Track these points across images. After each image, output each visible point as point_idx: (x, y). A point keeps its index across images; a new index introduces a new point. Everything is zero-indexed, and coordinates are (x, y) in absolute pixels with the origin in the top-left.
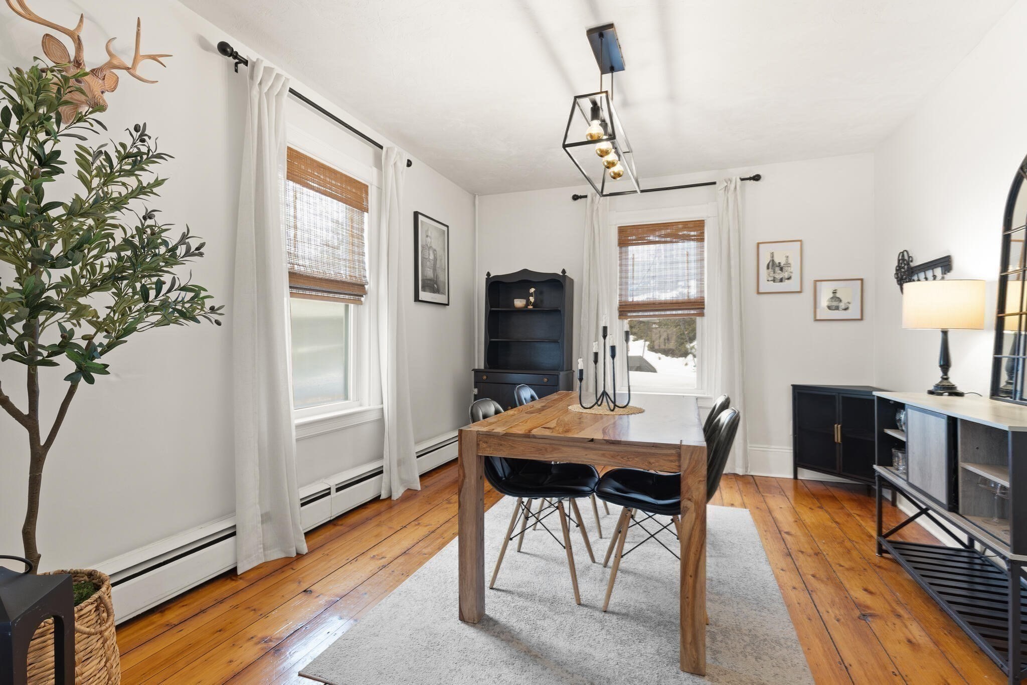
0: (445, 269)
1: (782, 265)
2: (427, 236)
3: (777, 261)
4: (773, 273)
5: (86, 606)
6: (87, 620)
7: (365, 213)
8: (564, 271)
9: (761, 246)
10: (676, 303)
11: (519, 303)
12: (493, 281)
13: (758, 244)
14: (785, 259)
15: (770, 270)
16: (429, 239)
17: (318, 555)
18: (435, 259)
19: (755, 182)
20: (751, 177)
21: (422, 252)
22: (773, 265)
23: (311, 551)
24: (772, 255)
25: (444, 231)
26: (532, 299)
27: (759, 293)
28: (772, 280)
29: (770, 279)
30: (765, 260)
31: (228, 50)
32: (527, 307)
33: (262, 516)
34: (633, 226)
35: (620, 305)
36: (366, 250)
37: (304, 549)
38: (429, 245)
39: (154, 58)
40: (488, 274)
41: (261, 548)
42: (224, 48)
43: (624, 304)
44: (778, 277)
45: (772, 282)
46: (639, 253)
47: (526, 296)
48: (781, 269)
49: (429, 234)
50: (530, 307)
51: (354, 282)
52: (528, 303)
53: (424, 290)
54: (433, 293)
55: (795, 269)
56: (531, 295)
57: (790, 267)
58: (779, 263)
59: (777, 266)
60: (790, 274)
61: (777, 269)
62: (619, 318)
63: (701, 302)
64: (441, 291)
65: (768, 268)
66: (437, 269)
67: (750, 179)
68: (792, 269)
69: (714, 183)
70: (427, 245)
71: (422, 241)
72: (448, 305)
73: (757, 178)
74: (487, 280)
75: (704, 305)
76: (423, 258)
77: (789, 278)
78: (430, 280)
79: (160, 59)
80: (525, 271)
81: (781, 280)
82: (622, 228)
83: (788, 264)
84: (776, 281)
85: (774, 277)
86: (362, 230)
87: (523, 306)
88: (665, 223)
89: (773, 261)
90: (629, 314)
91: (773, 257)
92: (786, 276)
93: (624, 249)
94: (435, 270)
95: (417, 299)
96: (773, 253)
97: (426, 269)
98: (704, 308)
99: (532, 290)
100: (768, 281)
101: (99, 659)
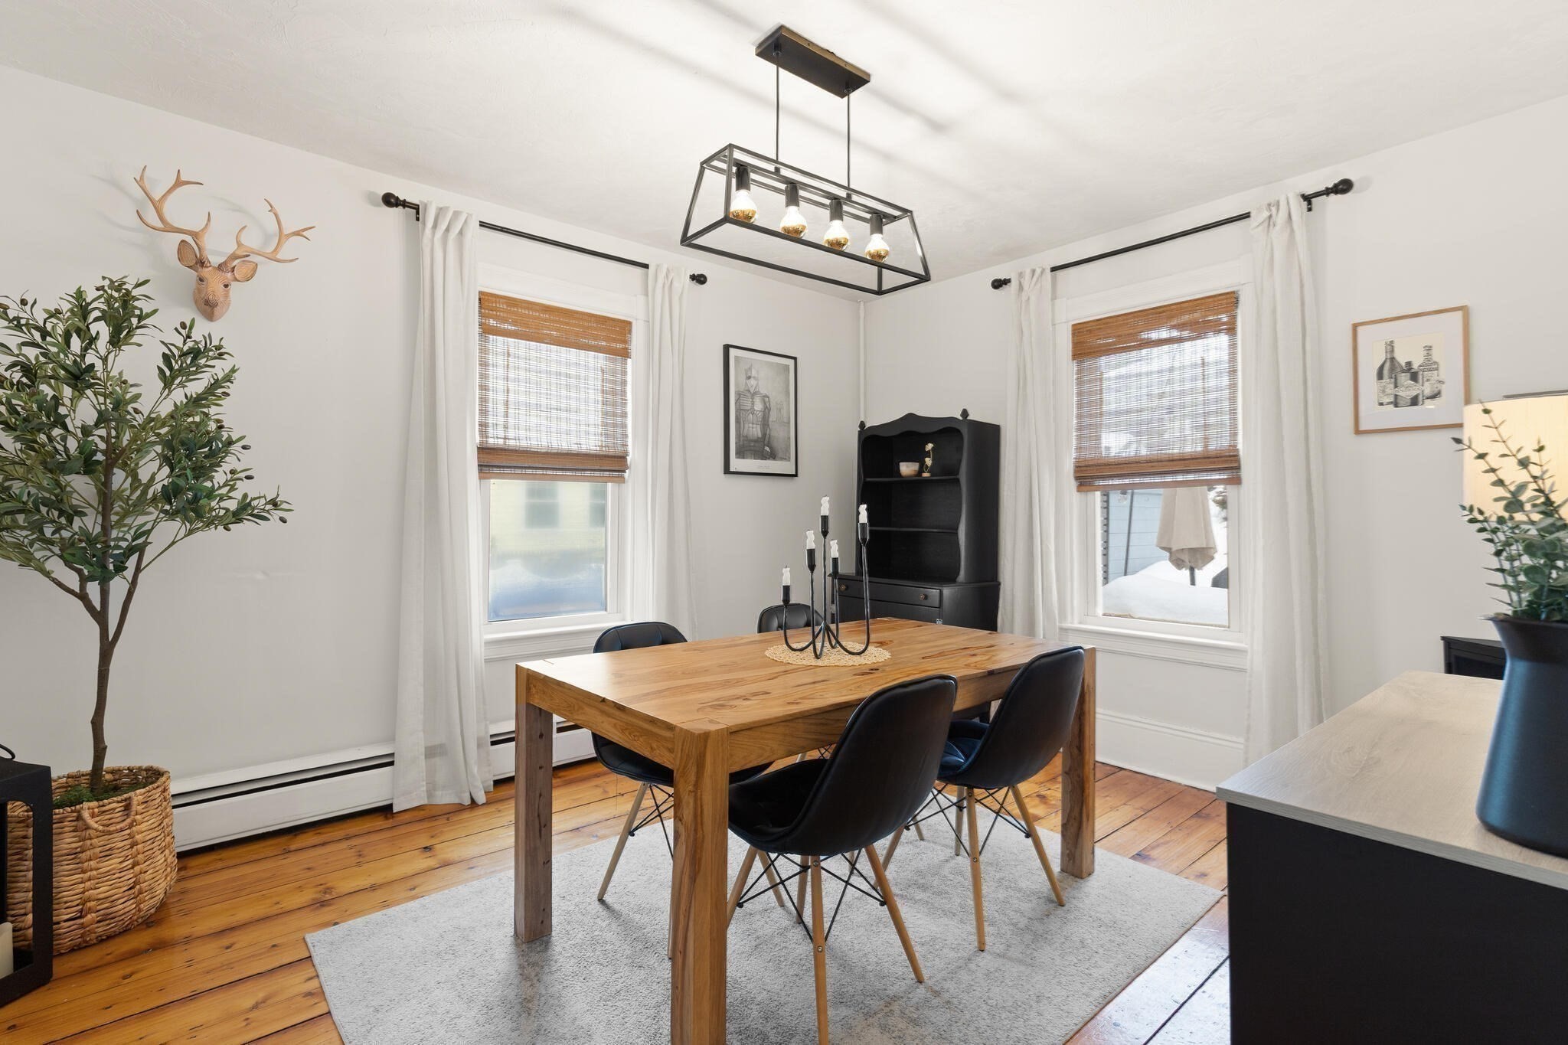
0: (789, 423)
1: (1415, 366)
2: (749, 378)
3: (1402, 359)
4: (1392, 386)
5: (110, 803)
6: (108, 817)
7: (629, 359)
8: (965, 413)
9: (1360, 329)
10: (1180, 460)
11: (907, 469)
12: (869, 434)
13: (1355, 327)
14: (1423, 353)
15: (1386, 379)
16: (752, 382)
17: (492, 808)
18: (767, 410)
19: (1339, 196)
20: (1327, 189)
21: (737, 401)
22: (1391, 369)
23: (487, 803)
24: (1390, 347)
25: (787, 367)
26: (928, 461)
27: (1358, 432)
28: (1389, 403)
29: (1386, 400)
30: (1372, 358)
31: (392, 200)
32: (921, 476)
33: (426, 748)
34: (1098, 320)
35: (1077, 467)
36: (629, 409)
37: (481, 798)
38: (752, 391)
39: (298, 233)
40: (862, 425)
41: (423, 786)
42: (390, 200)
43: (1083, 464)
44: (1406, 394)
45: (1392, 406)
46: (1114, 368)
47: (917, 456)
48: (1414, 377)
49: (754, 373)
50: (926, 475)
51: (604, 453)
52: (923, 467)
53: (741, 454)
54: (762, 459)
55: (1450, 373)
56: (928, 454)
57: (1437, 369)
58: (1409, 364)
59: (1403, 371)
60: (1439, 385)
61: (1404, 379)
62: (1078, 491)
63: (1230, 456)
64: (780, 455)
65: (1380, 376)
66: (770, 423)
67: (1327, 192)
68: (1443, 374)
69: (1247, 216)
70: (749, 391)
71: (737, 385)
72: (796, 475)
73: (1344, 187)
74: (860, 433)
75: (1238, 461)
76: (738, 410)
77: (1435, 396)
78: (756, 441)
79: (304, 233)
80: (910, 417)
81: (1414, 401)
82: (1079, 327)
83: (1431, 365)
84: (1401, 402)
85: (1396, 396)
86: (624, 383)
87: (913, 473)
88: (1157, 308)
89: (1393, 359)
90: (1097, 483)
91: (1392, 351)
92: (1428, 391)
93: (1086, 364)
94: (765, 423)
95: (727, 470)
96: (1392, 342)
97: (746, 426)
98: (1238, 468)
99: (930, 446)
100: (1381, 404)
101: (122, 859)
